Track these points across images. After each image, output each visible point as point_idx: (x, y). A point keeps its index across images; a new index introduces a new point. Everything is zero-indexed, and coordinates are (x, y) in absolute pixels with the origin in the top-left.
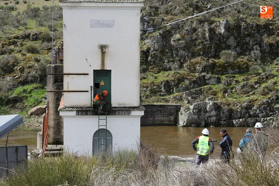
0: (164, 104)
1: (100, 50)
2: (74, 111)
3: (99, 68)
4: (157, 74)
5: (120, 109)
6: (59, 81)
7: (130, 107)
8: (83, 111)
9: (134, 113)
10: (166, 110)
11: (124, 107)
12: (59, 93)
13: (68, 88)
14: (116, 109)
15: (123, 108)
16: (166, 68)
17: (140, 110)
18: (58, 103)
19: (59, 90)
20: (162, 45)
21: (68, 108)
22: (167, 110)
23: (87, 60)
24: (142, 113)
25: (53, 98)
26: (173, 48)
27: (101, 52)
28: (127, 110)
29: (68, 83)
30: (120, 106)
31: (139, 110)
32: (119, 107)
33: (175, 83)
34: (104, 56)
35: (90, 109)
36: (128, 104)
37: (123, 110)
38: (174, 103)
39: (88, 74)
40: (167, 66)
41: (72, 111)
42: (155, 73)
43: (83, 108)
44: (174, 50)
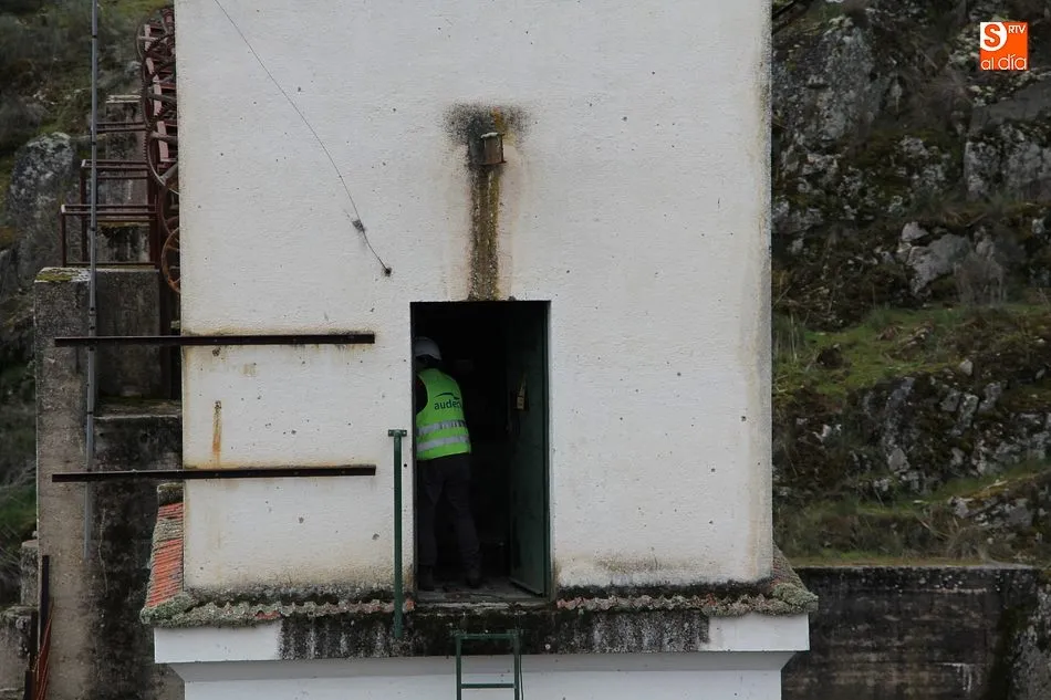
0: (899, 564)
1: (463, 149)
2: (268, 622)
3: (450, 287)
4: (839, 329)
5: (624, 603)
6: (128, 393)
7: (699, 590)
8: (336, 623)
9: (732, 635)
10: (915, 613)
11: (654, 590)
12: (130, 488)
13: (216, 447)
14: (591, 604)
15: (647, 598)
16: (907, 287)
17: (781, 613)
18: (119, 568)
19: (130, 464)
20: (875, 104)
21: (221, 605)
22: (930, 611)
23: (359, 226)
24: (795, 636)
25: (85, 525)
26: (960, 128)
27: (470, 166)
28: (678, 610)
29: (218, 407)
30: (618, 582)
31: (766, 613)
32: (612, 587)
33: (982, 398)
34: (494, 199)
35: (389, 607)
36: (685, 566)
37: (645, 609)
38: (983, 556)
39: (368, 339)
40: (918, 268)
41: (248, 623)
42: (826, 327)
43: (333, 599)
44: (969, 144)
